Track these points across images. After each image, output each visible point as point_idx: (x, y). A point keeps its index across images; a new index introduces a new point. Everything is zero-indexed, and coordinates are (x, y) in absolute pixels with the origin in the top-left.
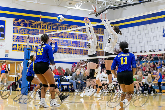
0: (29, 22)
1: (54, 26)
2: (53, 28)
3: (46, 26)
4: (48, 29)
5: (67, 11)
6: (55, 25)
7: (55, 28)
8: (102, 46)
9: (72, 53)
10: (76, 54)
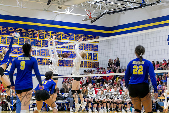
0: (13, 30)
1: (41, 34)
2: (40, 36)
3: (32, 34)
4: (34, 37)
5: (56, 16)
6: (43, 33)
7: (42, 36)
8: (97, 57)
9: (62, 65)
10: (66, 66)
